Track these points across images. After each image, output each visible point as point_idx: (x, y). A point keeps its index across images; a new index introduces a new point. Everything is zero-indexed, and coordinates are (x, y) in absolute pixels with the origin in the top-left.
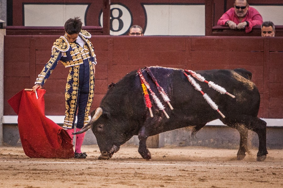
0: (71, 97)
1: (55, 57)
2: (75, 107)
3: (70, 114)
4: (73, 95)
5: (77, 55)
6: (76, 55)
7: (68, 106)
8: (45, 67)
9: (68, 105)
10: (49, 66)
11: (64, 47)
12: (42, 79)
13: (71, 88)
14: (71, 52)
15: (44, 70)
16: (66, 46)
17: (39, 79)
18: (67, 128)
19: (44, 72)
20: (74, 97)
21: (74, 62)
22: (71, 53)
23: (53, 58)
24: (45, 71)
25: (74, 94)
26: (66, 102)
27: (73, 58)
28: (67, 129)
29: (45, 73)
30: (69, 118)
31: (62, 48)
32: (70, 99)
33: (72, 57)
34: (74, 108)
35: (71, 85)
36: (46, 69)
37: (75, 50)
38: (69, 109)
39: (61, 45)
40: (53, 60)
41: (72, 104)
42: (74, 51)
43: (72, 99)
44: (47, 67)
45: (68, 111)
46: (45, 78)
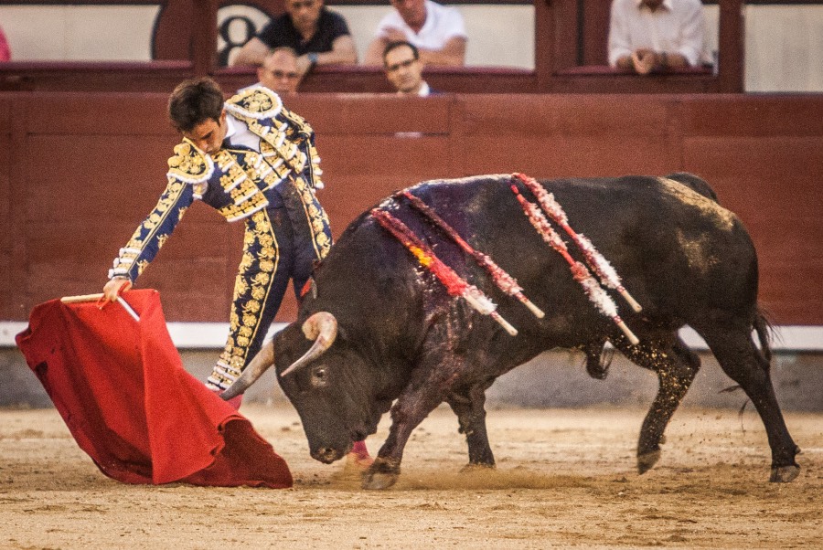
0: (249, 292)
1: (171, 196)
2: (255, 326)
3: (236, 345)
4: (257, 286)
5: (242, 186)
6: (238, 187)
7: (237, 320)
8: (140, 227)
9: (237, 316)
10: (153, 222)
11: (195, 169)
12: (132, 261)
13: (256, 264)
14: (221, 179)
15: (137, 234)
16: (203, 165)
17: (122, 260)
18: (218, 386)
19: (137, 239)
20: (258, 293)
21: (239, 206)
22: (222, 184)
23: (165, 201)
24: (142, 238)
25: (260, 284)
26: (233, 305)
27: (232, 197)
28: (218, 389)
29: (141, 244)
30: (232, 357)
31: (189, 172)
32: (248, 296)
33: (230, 194)
34: (253, 329)
35: (256, 257)
36: (145, 232)
37: (230, 172)
38: (238, 328)
39: (188, 164)
40: (164, 206)
41: (248, 313)
42: (228, 175)
43: (252, 298)
44: (148, 225)
45: (235, 333)
46: (141, 258)
